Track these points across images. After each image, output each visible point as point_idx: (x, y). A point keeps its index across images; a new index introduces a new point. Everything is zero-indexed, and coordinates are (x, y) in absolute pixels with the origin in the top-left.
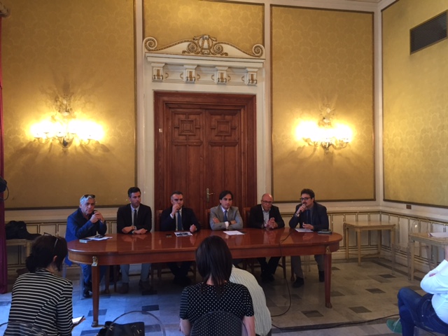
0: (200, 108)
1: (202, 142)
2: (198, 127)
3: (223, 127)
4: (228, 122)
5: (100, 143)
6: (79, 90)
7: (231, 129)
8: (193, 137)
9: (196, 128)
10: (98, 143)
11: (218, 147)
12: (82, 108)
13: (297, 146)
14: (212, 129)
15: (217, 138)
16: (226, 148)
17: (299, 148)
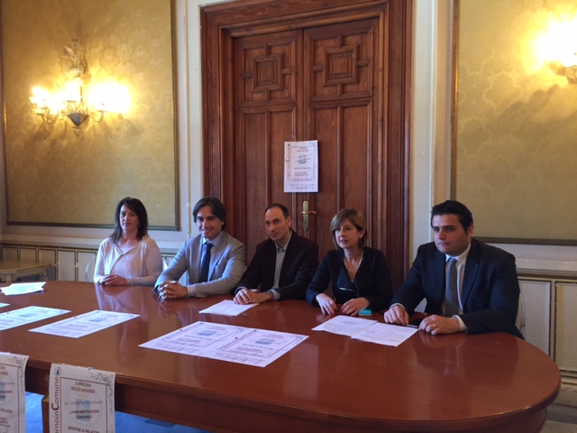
0: (291, 30)
1: (294, 104)
2: (286, 71)
3: (338, 65)
4: (351, 52)
5: (125, 117)
6: (96, 30)
7: (359, 67)
8: (278, 94)
9: (284, 75)
10: (120, 117)
11: (328, 112)
12: (101, 59)
13: (531, 89)
14: (315, 72)
15: (326, 91)
16: (347, 111)
17: (538, 93)
